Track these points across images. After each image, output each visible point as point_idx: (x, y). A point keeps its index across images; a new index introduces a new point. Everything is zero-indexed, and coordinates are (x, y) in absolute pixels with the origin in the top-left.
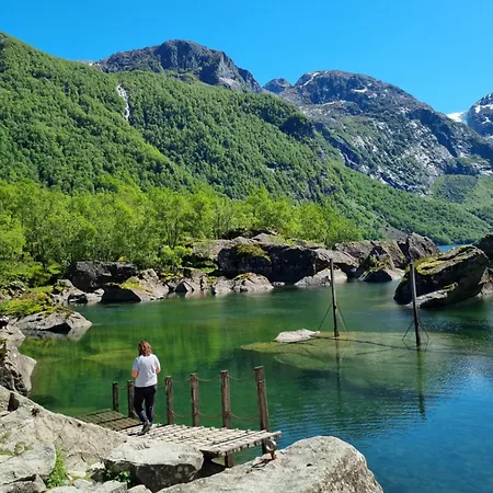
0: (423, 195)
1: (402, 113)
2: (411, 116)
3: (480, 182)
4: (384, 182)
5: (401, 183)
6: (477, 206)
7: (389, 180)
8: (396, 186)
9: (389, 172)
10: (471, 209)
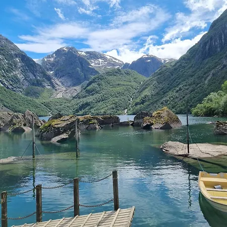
0: (21, 94)
1: (12, 54)
2: (16, 56)
3: (46, 91)
4: (2, 85)
5: (10, 87)
6: (44, 101)
7: (4, 84)
8: (8, 88)
9: (4, 80)
10: (42, 102)
